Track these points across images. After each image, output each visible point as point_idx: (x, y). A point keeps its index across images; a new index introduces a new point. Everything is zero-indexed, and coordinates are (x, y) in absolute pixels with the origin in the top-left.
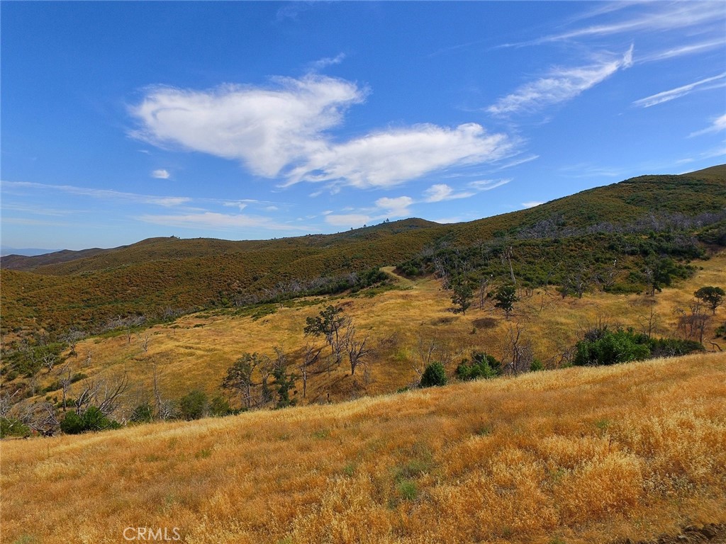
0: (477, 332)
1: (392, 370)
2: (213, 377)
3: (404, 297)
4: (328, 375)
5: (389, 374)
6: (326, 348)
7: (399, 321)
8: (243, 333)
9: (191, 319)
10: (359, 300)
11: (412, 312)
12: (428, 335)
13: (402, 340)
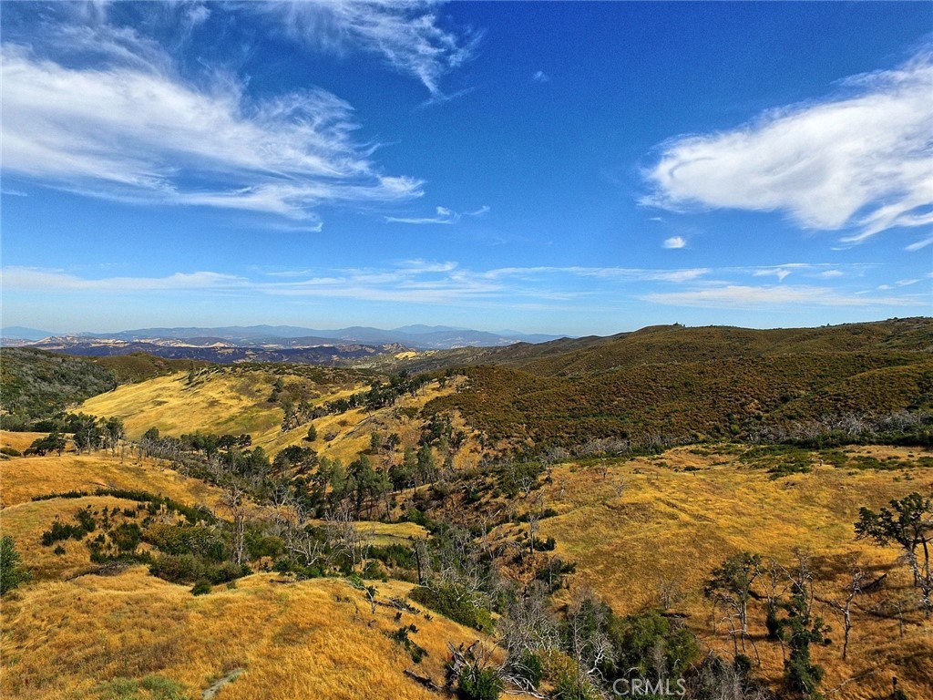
6: (902, 571)
9: (682, 454)
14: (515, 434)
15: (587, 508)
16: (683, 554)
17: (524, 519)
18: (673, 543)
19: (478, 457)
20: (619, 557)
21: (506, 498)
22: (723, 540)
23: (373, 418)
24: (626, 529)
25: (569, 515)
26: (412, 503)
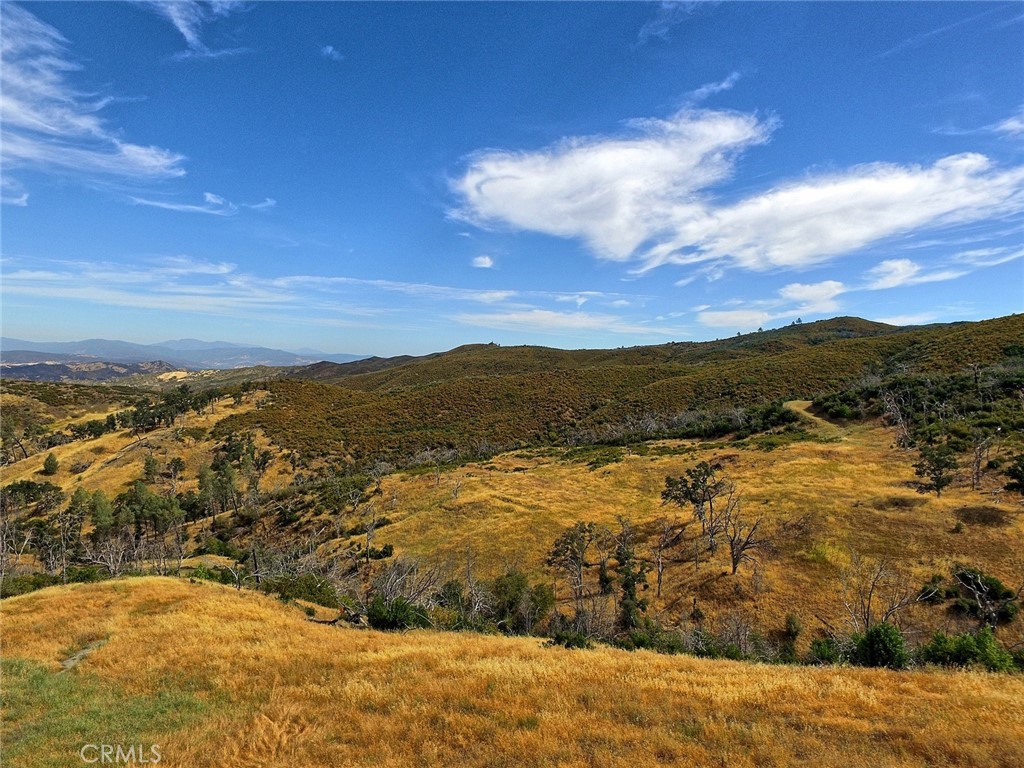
0: (966, 530)
1: (800, 576)
2: (535, 546)
3: (825, 455)
4: (694, 568)
5: (796, 582)
6: (694, 526)
7: (814, 495)
8: (576, 486)
9: (509, 458)
10: (748, 454)
11: (838, 482)
12: (868, 525)
13: (820, 528)
14: (332, 452)
15: (423, 514)
16: (522, 540)
17: (354, 532)
18: (512, 532)
19: (290, 479)
20: (461, 552)
21: (330, 514)
22: (556, 523)
23: (144, 442)
24: (465, 526)
25: (402, 522)
26: (211, 533)
